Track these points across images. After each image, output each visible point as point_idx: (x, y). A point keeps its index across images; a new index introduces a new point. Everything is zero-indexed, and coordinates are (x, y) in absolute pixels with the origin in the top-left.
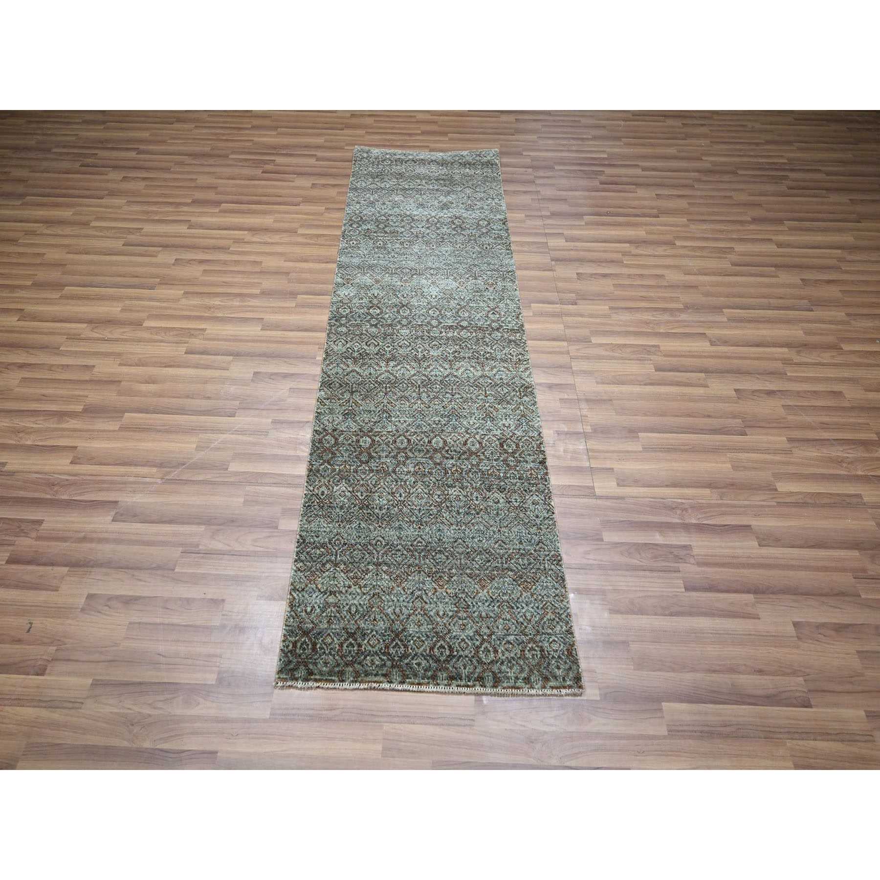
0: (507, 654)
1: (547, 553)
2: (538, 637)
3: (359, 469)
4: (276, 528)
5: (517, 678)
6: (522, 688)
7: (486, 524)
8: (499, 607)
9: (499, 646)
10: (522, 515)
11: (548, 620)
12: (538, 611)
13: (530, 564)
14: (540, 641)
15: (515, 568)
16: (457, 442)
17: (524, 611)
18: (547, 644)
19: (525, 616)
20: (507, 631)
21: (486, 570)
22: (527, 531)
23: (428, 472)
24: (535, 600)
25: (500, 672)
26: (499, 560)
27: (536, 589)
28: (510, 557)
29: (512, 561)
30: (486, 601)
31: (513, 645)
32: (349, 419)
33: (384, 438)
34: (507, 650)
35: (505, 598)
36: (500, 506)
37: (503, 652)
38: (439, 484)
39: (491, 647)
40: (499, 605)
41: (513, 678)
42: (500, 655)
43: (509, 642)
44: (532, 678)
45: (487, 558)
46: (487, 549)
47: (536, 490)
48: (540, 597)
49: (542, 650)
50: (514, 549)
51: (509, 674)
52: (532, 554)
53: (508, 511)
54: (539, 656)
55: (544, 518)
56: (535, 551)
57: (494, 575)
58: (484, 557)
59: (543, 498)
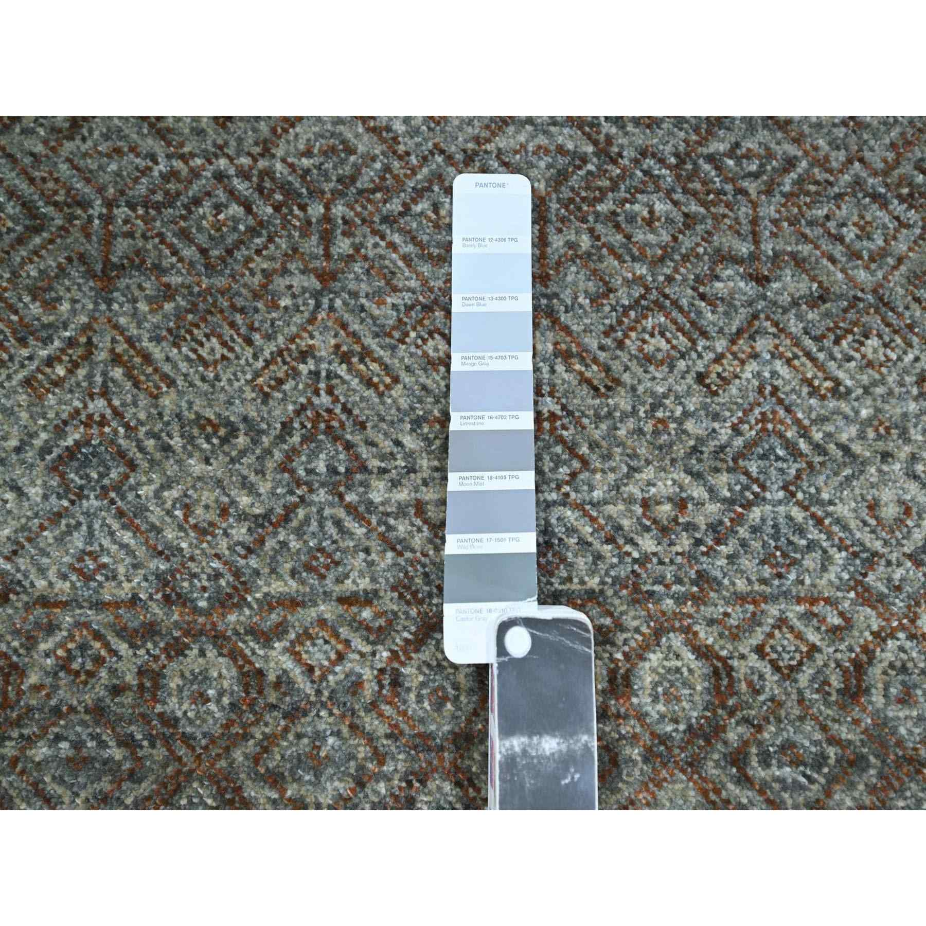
16: (803, 679)
32: (92, 503)
33: (317, 655)
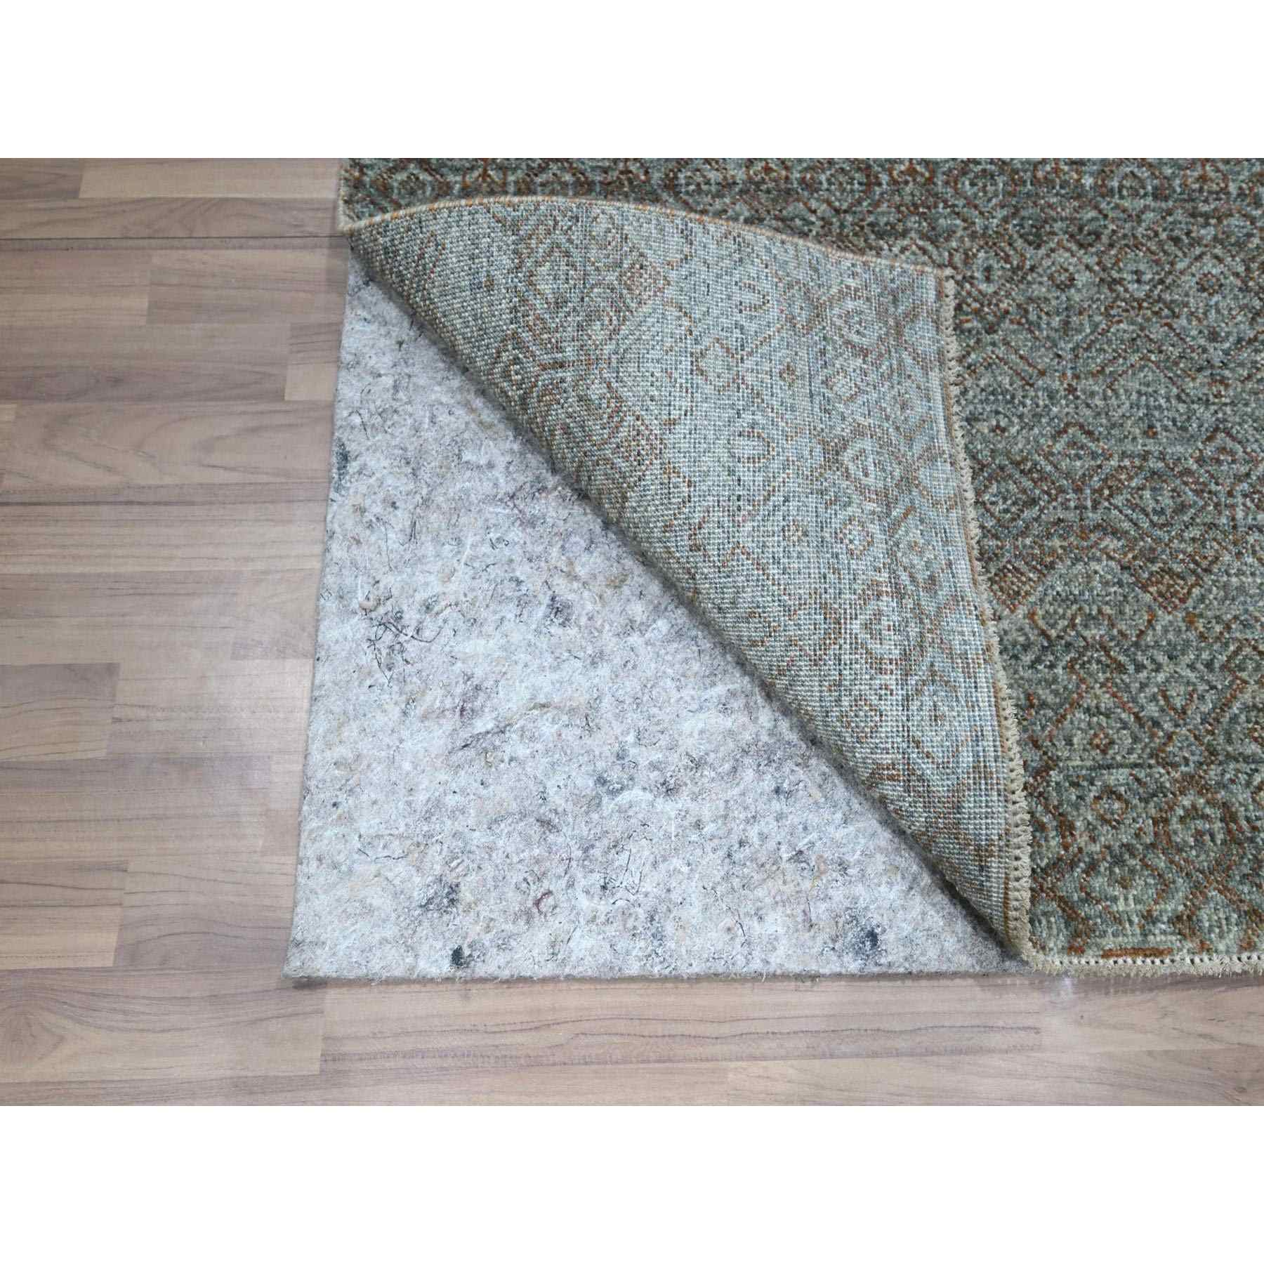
0: (1106, 835)
1: (1244, 469)
2: (1213, 773)
3: (538, 180)
4: (279, 396)
5: (1149, 918)
6: (1170, 951)
7: (1022, 365)
8: (1070, 667)
9: (1076, 807)
10: (1157, 332)
11: (1246, 708)
12: (1210, 677)
13: (1181, 508)
14: (1222, 785)
15: (1126, 525)
17: (1161, 677)
18: (1243, 795)
19: (1165, 697)
20: (1104, 752)
21: (1023, 534)
22: (1175, 391)
23: (802, 181)
24: (1202, 637)
25: (1088, 898)
26: (1071, 496)
27: (1202, 599)
28: (1112, 486)
29: (1119, 500)
30: (1026, 648)
31: (1127, 802)
34: (1105, 821)
35: (1094, 633)
36: (1077, 298)
37: (1090, 827)
38: (842, 226)
39: (1047, 811)
40: (1073, 661)
41: (1136, 920)
42: (1082, 840)
43: (1110, 792)
44: (1205, 916)
45: (1024, 491)
46: (1025, 460)
47: (1215, 238)
48: (1218, 628)
49: (1229, 816)
50: (1124, 455)
51: (1121, 906)
52: (1188, 472)
53: (1107, 315)
54: (1220, 837)
55: (1239, 340)
56: (1201, 461)
57: (1053, 551)
58: (1012, 487)
59: (1241, 269)
